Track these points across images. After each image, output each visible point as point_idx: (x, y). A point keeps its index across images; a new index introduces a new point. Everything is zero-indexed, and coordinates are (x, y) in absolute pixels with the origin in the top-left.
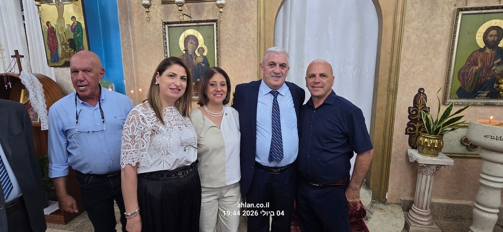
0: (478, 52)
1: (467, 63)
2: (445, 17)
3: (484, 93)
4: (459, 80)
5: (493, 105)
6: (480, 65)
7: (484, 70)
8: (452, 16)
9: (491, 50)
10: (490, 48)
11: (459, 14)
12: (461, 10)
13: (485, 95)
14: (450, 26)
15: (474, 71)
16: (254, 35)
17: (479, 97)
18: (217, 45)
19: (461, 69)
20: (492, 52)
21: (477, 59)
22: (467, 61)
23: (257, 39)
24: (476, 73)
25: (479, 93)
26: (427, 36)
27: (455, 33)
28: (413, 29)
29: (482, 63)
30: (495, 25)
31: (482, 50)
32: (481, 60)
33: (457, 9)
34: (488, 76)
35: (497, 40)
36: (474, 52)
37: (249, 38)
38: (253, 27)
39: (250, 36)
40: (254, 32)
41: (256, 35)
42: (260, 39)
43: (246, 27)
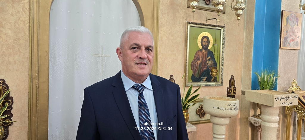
0: (199, 51)
1: (195, 59)
2: (181, 26)
3: (204, 78)
4: (192, 70)
5: (209, 86)
6: (201, 60)
7: (203, 64)
8: (185, 26)
9: (205, 51)
10: (204, 50)
11: (188, 26)
12: (189, 23)
13: (205, 79)
14: (184, 33)
15: (198, 64)
16: (25, 17)
17: (202, 81)
19: (192, 62)
21: (199, 56)
22: (194, 57)
23: (29, 23)
24: (199, 65)
25: (202, 78)
26: (172, 38)
27: (187, 38)
28: (164, 32)
30: (206, 36)
31: (201, 50)
32: (201, 57)
34: (205, 67)
35: (208, 44)
36: (197, 51)
37: (19, 20)
38: (24, 9)
39: (19, 18)
40: (24, 14)
41: (28, 18)
42: (33, 23)
43: (14, 8)
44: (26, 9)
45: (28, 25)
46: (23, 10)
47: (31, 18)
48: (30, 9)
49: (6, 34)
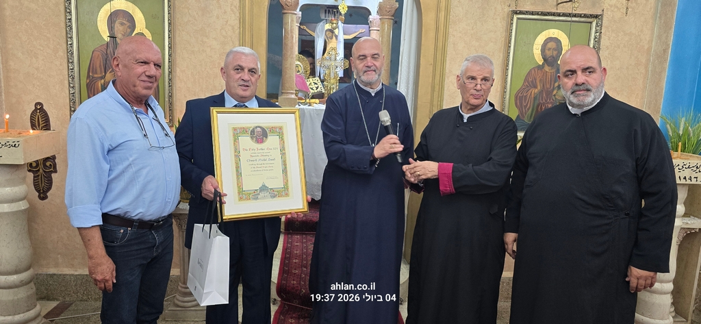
0: (536, 70)
1: (525, 84)
2: (499, 20)
4: (516, 106)
6: (539, 88)
7: (544, 95)
8: (506, 19)
9: (550, 68)
10: (548, 66)
11: (513, 18)
12: (516, 12)
14: (504, 33)
15: (533, 96)
16: (234, 20)
18: (169, 31)
19: (518, 92)
20: (552, 71)
21: (536, 80)
22: (525, 81)
23: (240, 28)
24: (535, 98)
26: (477, 44)
27: (510, 43)
28: (460, 32)
29: (542, 85)
30: (553, 36)
31: (540, 67)
32: (540, 80)
33: (512, 11)
34: (548, 103)
35: (557, 55)
36: (532, 69)
37: (226, 25)
38: (233, 7)
39: (227, 22)
40: (233, 15)
41: (238, 22)
42: (244, 28)
43: (220, 7)
44: (236, 7)
45: (237, 32)
46: (232, 10)
47: (242, 21)
48: (240, 7)
49: (210, 46)
